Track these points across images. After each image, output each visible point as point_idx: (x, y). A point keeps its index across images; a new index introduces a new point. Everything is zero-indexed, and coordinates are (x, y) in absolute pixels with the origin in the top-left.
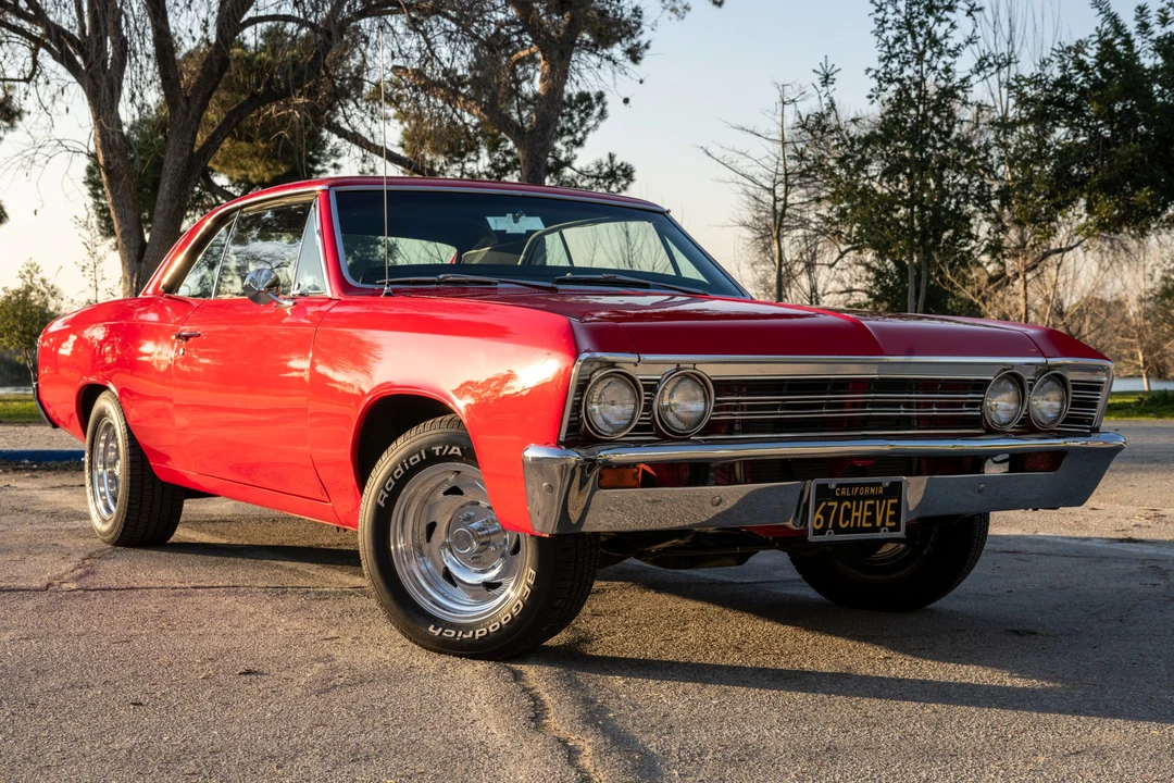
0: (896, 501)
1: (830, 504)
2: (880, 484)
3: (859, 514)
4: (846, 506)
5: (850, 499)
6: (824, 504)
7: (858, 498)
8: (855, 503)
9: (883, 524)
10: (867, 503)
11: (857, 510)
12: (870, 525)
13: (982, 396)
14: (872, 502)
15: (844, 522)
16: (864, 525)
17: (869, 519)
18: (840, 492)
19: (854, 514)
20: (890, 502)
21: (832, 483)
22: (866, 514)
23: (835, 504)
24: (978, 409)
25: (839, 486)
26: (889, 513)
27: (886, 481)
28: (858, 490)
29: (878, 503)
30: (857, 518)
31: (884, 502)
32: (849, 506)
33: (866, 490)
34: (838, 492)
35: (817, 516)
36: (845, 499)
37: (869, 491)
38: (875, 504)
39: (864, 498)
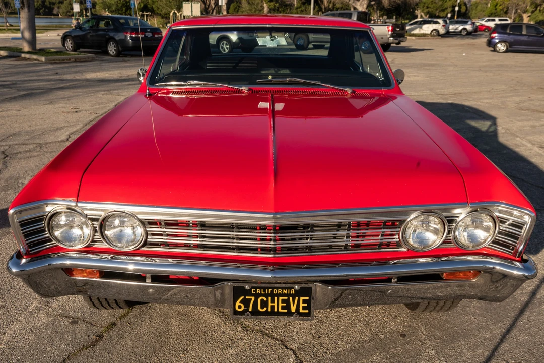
0: (307, 298)
1: (247, 297)
2: (292, 288)
3: (275, 304)
4: (262, 300)
5: (267, 296)
6: (242, 298)
7: (273, 296)
8: (270, 298)
9: (297, 311)
10: (280, 298)
11: (273, 301)
12: (286, 311)
13: (398, 230)
14: (286, 298)
15: (262, 308)
16: (280, 310)
17: (283, 308)
18: (256, 291)
19: (270, 304)
20: (302, 299)
21: (248, 286)
22: (281, 304)
23: (253, 298)
24: (397, 237)
25: (254, 287)
26: (302, 305)
27: (297, 287)
28: (272, 291)
29: (291, 298)
30: (273, 307)
31: (297, 299)
32: (265, 299)
33: (279, 291)
34: (254, 291)
35: (238, 303)
36: (261, 295)
37: (282, 292)
38: (289, 299)
39: (278, 295)
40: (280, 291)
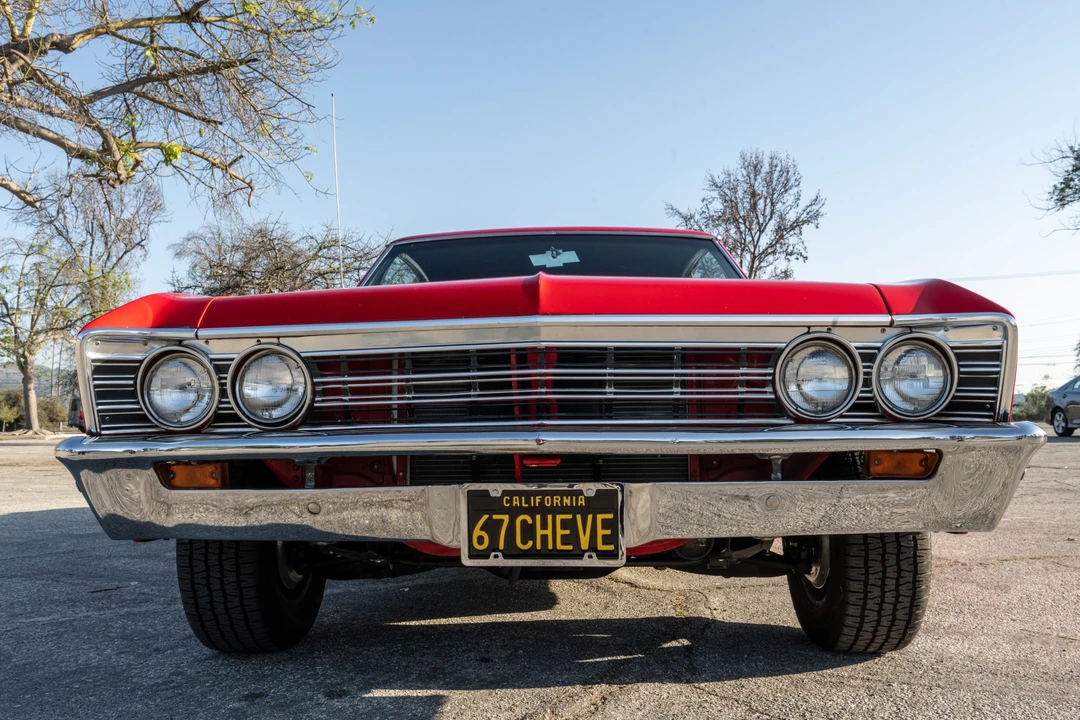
0: (611, 516)
1: (495, 517)
2: (580, 492)
3: (549, 532)
4: (524, 522)
5: (531, 511)
6: (486, 517)
7: (543, 511)
8: (538, 517)
9: (593, 548)
10: (559, 517)
11: (544, 526)
12: (570, 547)
13: (770, 371)
14: (570, 517)
15: (524, 542)
16: (560, 546)
17: (565, 540)
18: (510, 501)
19: (539, 532)
20: (600, 517)
21: (496, 489)
22: (559, 532)
23: (506, 518)
24: (766, 389)
25: (505, 493)
26: (601, 532)
27: (590, 489)
28: (542, 500)
29: (579, 517)
30: (544, 538)
31: (590, 517)
32: (530, 521)
33: (555, 501)
34: (507, 501)
35: (477, 532)
36: (521, 510)
37: (562, 501)
38: (574, 519)
39: (555, 511)
40: (557, 500)
